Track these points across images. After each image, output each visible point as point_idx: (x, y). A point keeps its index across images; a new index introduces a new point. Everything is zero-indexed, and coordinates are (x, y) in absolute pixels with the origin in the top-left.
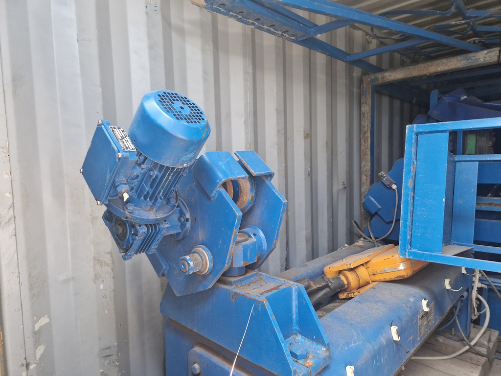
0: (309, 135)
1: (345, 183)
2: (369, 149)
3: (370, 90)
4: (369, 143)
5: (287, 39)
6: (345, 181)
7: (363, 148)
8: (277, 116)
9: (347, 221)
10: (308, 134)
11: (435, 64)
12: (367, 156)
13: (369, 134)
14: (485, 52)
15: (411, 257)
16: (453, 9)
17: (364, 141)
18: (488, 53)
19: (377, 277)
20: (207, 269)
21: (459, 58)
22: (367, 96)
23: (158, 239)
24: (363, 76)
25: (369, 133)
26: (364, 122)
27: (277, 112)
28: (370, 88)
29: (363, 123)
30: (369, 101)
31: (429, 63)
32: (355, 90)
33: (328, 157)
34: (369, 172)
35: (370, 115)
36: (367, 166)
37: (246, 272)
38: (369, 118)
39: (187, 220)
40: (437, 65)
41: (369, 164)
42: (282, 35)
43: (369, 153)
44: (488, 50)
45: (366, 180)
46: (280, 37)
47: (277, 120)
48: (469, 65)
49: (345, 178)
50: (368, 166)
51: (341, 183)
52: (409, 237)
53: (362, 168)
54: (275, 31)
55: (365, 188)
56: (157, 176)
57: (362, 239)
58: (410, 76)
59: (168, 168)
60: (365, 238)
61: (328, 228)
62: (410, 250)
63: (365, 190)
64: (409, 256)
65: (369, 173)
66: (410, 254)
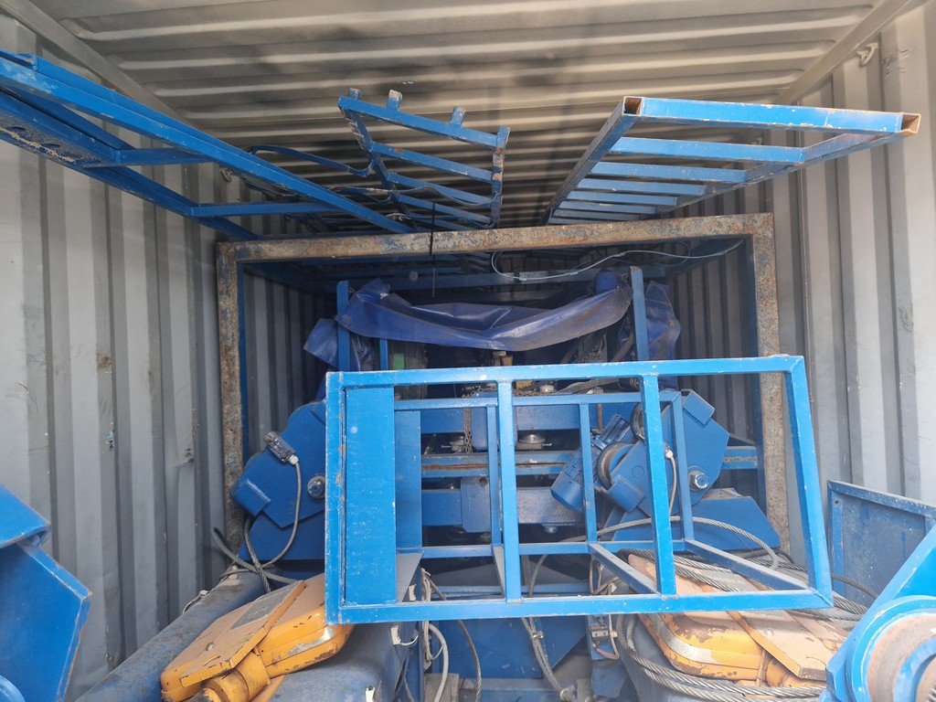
0: (109, 361)
1: (192, 452)
2: (238, 380)
3: (235, 271)
4: (237, 367)
5: (54, 159)
6: (192, 447)
7: (225, 377)
8: (26, 323)
9: (197, 528)
10: (107, 359)
11: (343, 242)
12: (233, 394)
13: (236, 352)
14: (413, 236)
15: (348, 621)
16: (370, 170)
17: (227, 365)
18: (416, 239)
19: (281, 668)
21: (379, 239)
22: (229, 281)
24: (220, 243)
25: (236, 349)
26: (226, 328)
27: (25, 313)
28: (235, 266)
29: (223, 330)
30: (234, 290)
31: (334, 240)
32: (205, 267)
33: (153, 402)
34: (240, 423)
35: (236, 316)
36: (235, 412)
38: (234, 321)
40: (347, 245)
41: (239, 409)
42: (42, 150)
43: (238, 387)
44: (416, 235)
45: (234, 440)
46: (35, 152)
47: (27, 331)
48: (392, 252)
49: (191, 440)
50: (237, 412)
51: (182, 452)
52: (341, 582)
53: (225, 416)
54: (23, 140)
55: (234, 456)
57: (235, 568)
58: (305, 255)
60: (239, 566)
61: (158, 556)
62: (346, 607)
63: (231, 460)
64: (344, 618)
65: (239, 426)
66: (347, 613)
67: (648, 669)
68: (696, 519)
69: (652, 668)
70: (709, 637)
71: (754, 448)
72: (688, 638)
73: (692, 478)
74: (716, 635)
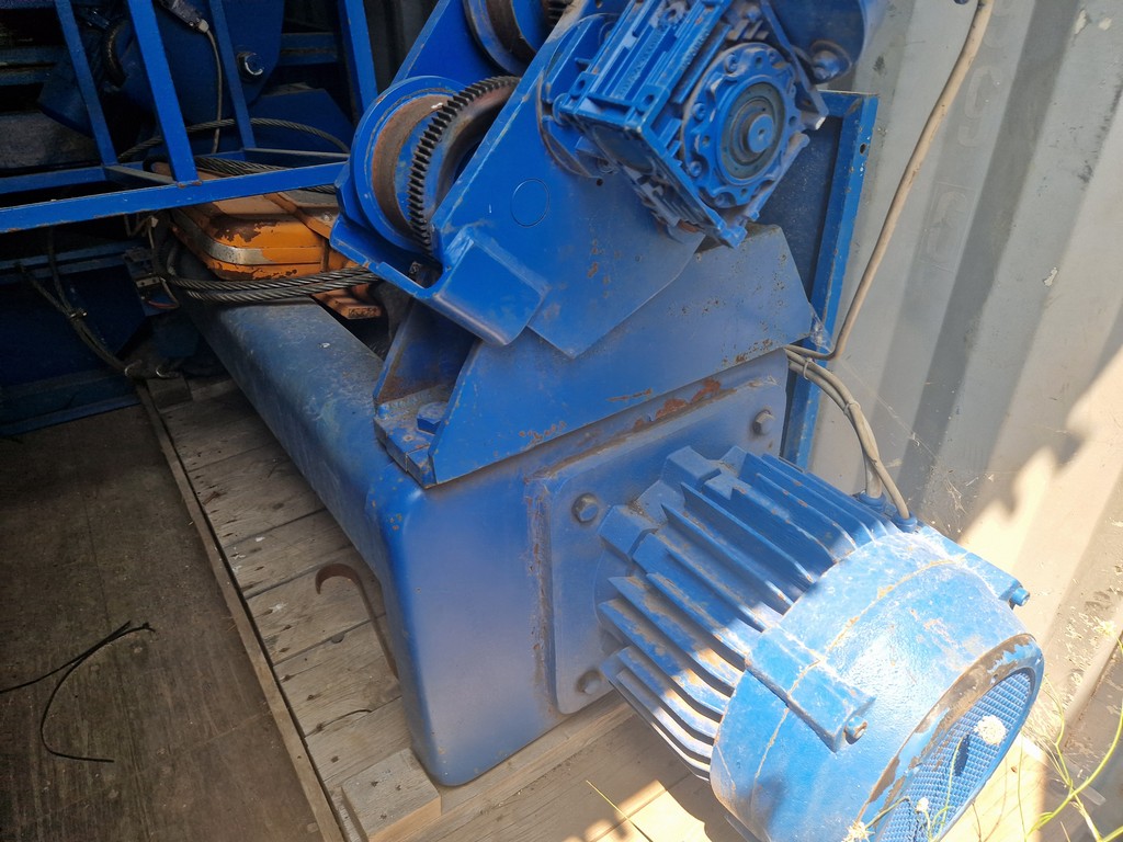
67: (190, 289)
68: (254, 120)
69: (194, 285)
70: (257, 234)
71: (331, 34)
72: (231, 239)
73: (242, 61)
74: (265, 230)
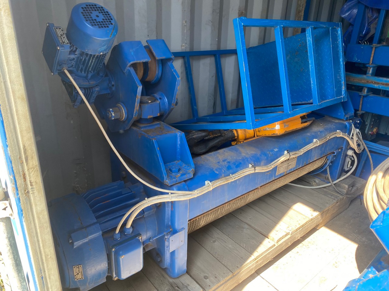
10: (243, 13)
19: (261, 133)
20: (124, 118)
23: (93, 96)
25: (303, 12)
37: (153, 122)
39: (113, 85)
56: (85, 59)
59: (91, 55)
